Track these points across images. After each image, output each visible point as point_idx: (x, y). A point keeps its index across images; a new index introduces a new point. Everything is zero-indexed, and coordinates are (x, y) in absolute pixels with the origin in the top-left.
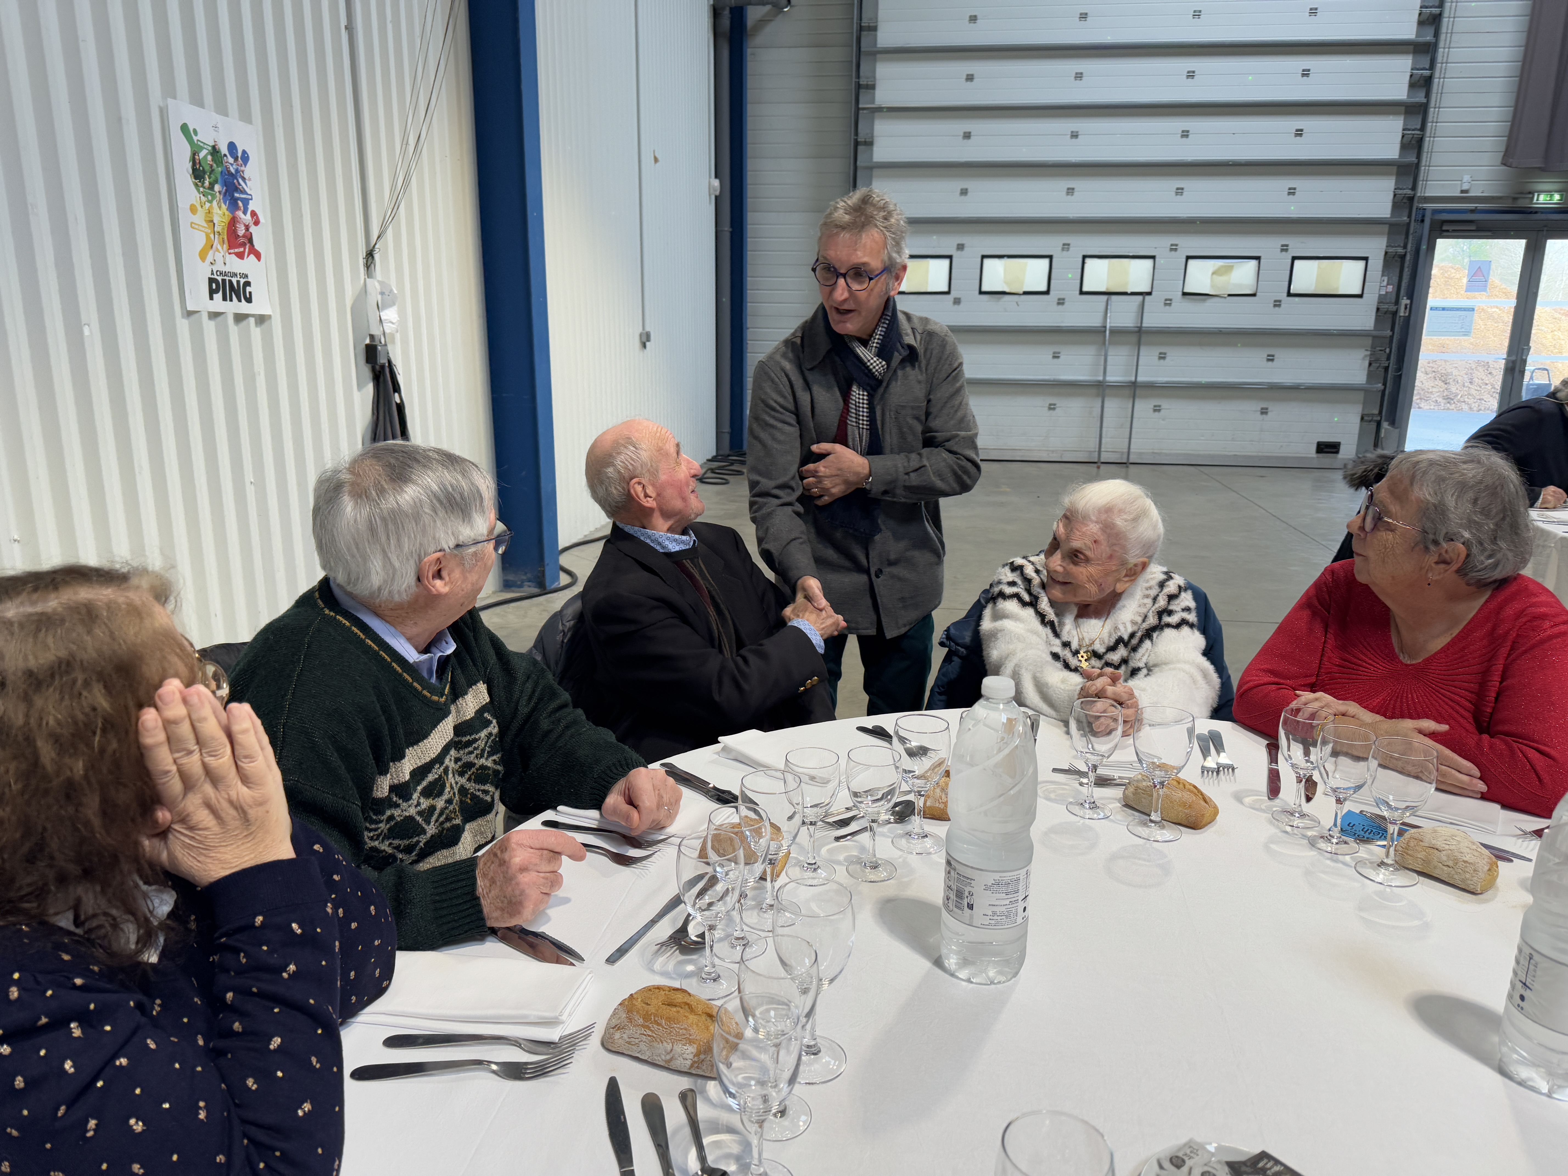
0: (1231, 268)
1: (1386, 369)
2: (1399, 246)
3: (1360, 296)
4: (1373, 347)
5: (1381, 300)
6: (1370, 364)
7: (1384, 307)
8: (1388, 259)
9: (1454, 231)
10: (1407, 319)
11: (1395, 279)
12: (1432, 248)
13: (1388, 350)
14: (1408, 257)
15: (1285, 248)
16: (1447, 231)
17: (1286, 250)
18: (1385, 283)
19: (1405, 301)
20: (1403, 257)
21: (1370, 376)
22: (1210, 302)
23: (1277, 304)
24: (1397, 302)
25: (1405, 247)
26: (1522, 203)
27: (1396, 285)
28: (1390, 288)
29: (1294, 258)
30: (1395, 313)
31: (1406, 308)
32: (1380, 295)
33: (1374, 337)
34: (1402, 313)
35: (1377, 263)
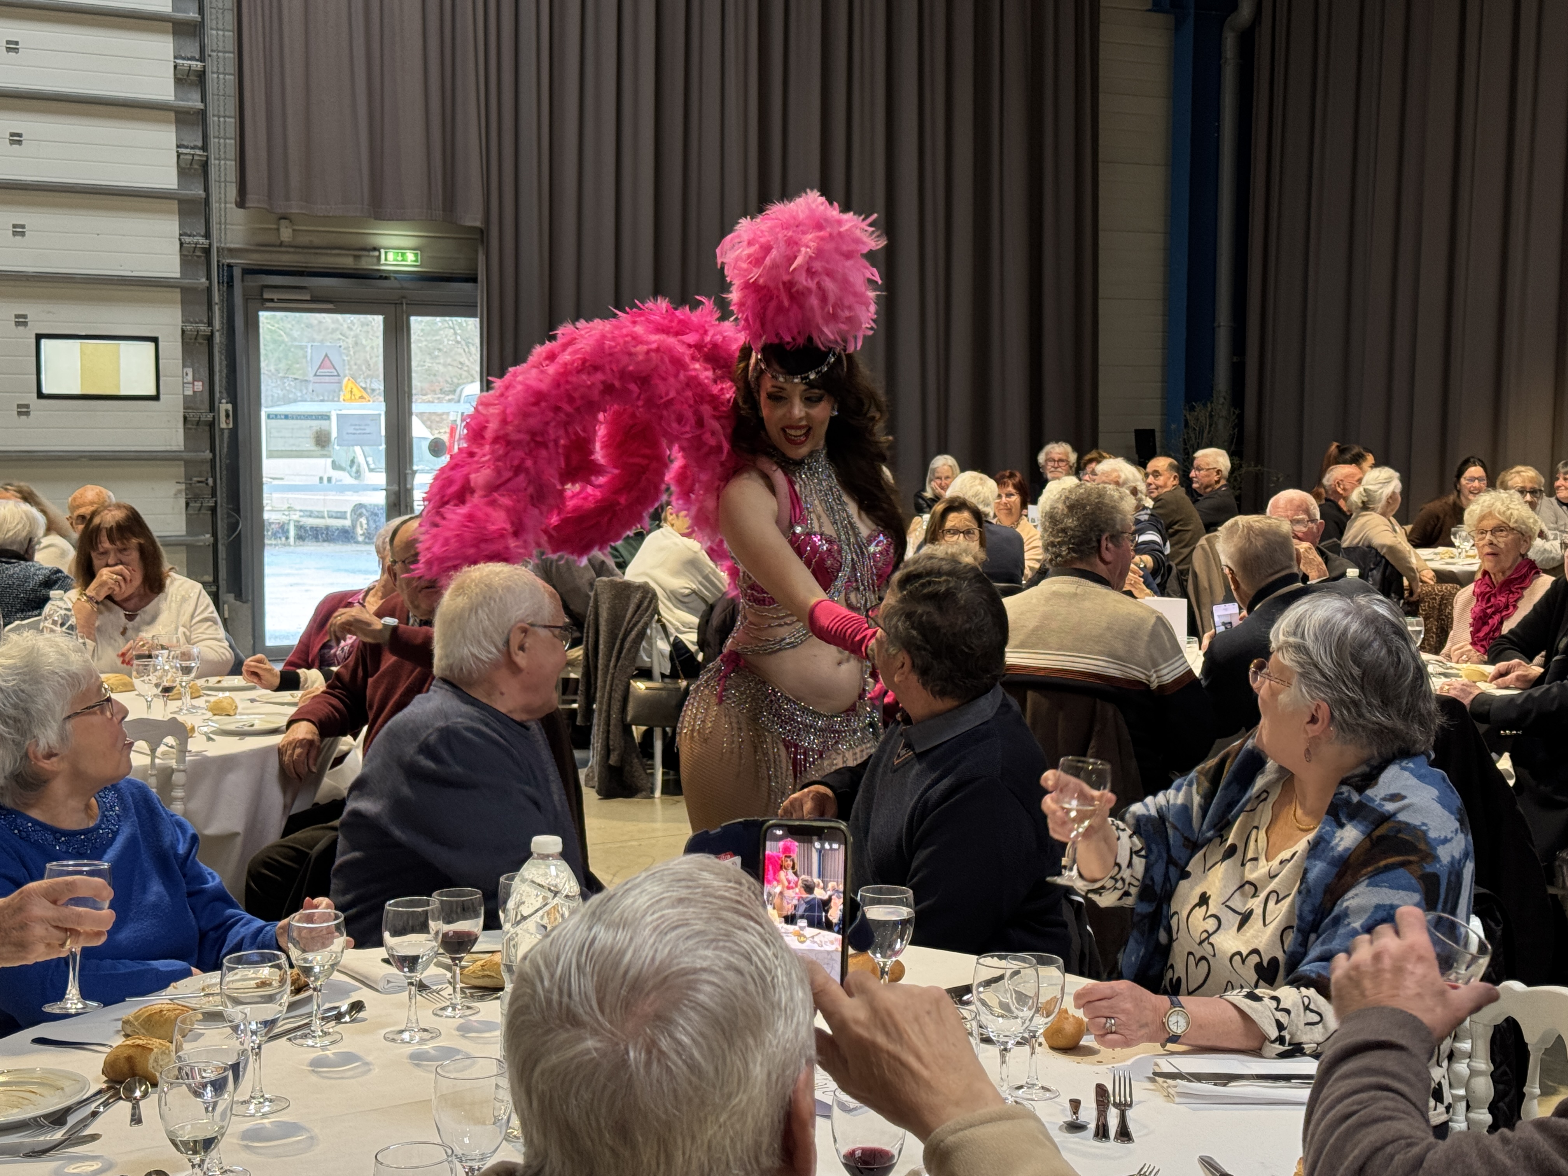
1: (214, 510)
2: (201, 322)
3: (156, 398)
4: (188, 477)
5: (189, 403)
6: (187, 504)
7: (193, 416)
8: (189, 342)
9: (281, 300)
10: (234, 433)
11: (204, 373)
12: (253, 326)
13: (210, 481)
14: (217, 338)
15: (21, 321)
16: (272, 300)
17: (25, 324)
18: (190, 378)
19: (225, 406)
20: (210, 338)
21: (190, 521)
23: (24, 410)
24: (212, 408)
25: (210, 323)
26: (366, 264)
27: (207, 380)
28: (199, 386)
29: (39, 337)
30: (212, 425)
31: (227, 416)
32: (185, 397)
33: (187, 463)
34: (224, 424)
35: (172, 347)
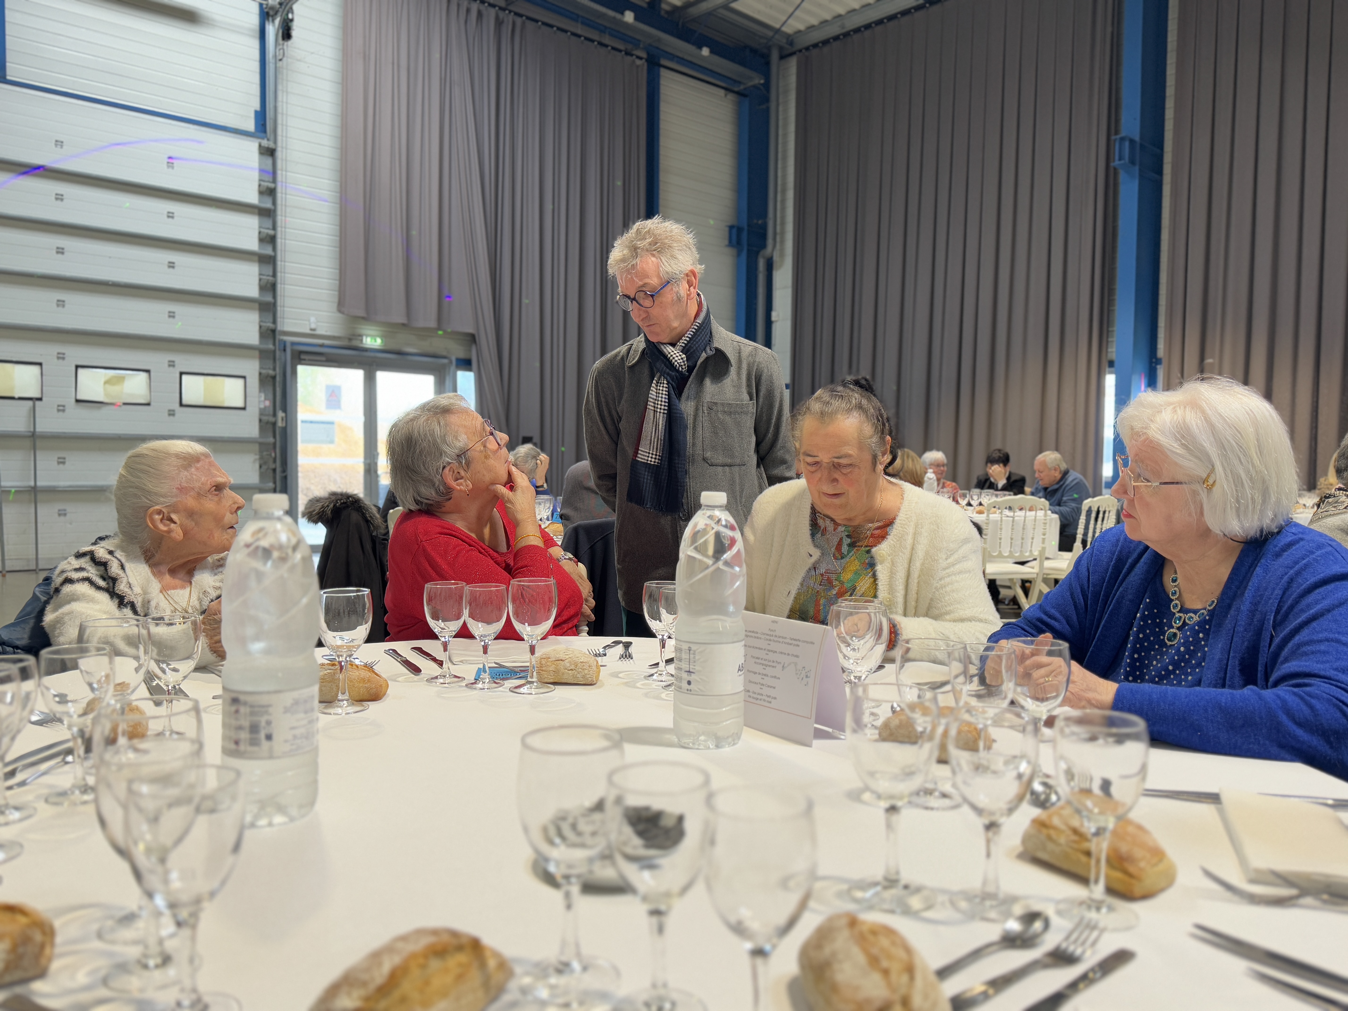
0: (121, 379)
1: (274, 470)
2: (269, 369)
4: (261, 452)
5: (262, 412)
6: (260, 467)
7: (265, 418)
8: (263, 379)
9: (309, 360)
10: (284, 430)
11: (271, 396)
12: (294, 373)
13: (273, 455)
14: (278, 379)
15: (172, 364)
16: (304, 360)
17: (174, 366)
18: (263, 398)
19: (281, 414)
20: (274, 378)
21: (262, 476)
22: (105, 410)
23: (172, 413)
24: (275, 415)
25: (274, 369)
26: (355, 343)
27: (272, 400)
28: (267, 403)
29: (181, 374)
30: (274, 424)
31: (282, 419)
32: (261, 410)
33: (261, 444)
34: (280, 424)
35: (254, 381)
